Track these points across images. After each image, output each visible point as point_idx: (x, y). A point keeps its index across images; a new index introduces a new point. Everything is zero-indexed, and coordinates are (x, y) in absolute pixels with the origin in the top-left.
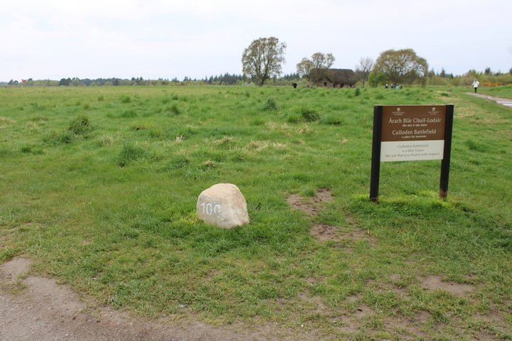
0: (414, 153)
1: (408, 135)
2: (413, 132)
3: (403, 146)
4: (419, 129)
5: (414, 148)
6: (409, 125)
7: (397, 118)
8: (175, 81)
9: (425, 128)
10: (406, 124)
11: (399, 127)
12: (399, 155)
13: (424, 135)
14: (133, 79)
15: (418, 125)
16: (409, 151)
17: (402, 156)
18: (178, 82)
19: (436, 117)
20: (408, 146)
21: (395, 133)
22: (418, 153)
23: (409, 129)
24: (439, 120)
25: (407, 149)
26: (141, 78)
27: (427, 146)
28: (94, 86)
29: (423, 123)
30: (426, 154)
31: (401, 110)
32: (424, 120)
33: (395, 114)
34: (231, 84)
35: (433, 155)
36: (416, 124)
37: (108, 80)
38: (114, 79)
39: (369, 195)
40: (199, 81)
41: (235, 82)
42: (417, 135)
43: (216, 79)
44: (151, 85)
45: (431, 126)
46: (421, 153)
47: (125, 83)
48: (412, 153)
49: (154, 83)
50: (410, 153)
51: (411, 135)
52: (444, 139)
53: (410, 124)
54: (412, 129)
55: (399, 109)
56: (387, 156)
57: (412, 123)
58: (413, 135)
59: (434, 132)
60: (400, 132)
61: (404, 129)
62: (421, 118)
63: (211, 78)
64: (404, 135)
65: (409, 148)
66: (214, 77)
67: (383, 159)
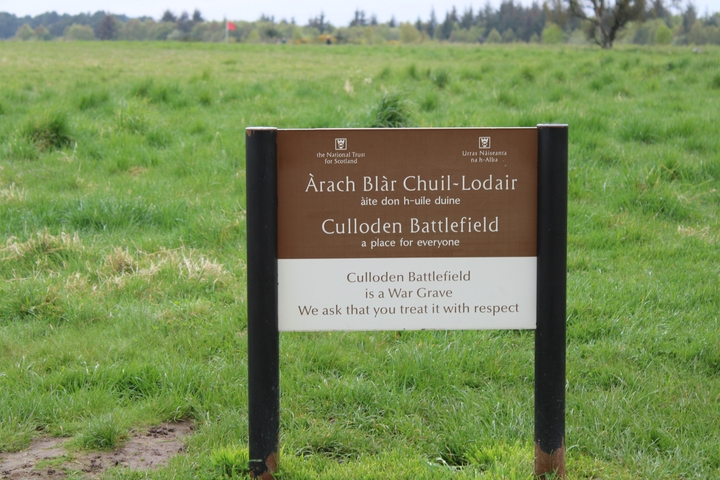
0: (414, 301)
1: (383, 236)
2: (406, 226)
3: (368, 277)
4: (425, 214)
5: (414, 286)
6: (386, 202)
7: (336, 172)
8: (319, 27)
9: (453, 213)
10: (372, 194)
11: (345, 207)
12: (351, 309)
13: (451, 236)
14: (168, 17)
15: (424, 201)
16: (394, 293)
17: (364, 311)
18: (330, 28)
19: (498, 171)
20: (388, 277)
21: (330, 227)
22: (430, 302)
23: (388, 214)
24: (507, 184)
25: (384, 286)
26: (197, 16)
27: (466, 277)
28: (26, 37)
29: (444, 195)
30: (464, 308)
31: (351, 147)
32: (447, 183)
33: (327, 158)
34: (526, 38)
35: (494, 310)
36: (417, 195)
37: (81, 19)
38: (100, 14)
39: (246, 451)
40: (406, 27)
41: (539, 30)
42: (420, 236)
43: (468, 21)
44: (228, 42)
45: (475, 205)
46: (443, 302)
47: (139, 31)
48: (407, 302)
49: (239, 32)
50: (396, 302)
51: (397, 237)
52: (538, 252)
53: (390, 195)
54: (401, 214)
55: (341, 142)
56: (303, 311)
57: (399, 193)
58: (407, 235)
59: (493, 226)
60: (352, 227)
61: (369, 215)
62: (433, 175)
63: (451, 18)
64: (370, 237)
65: (391, 285)
66: (460, 13)
67: (289, 319)
